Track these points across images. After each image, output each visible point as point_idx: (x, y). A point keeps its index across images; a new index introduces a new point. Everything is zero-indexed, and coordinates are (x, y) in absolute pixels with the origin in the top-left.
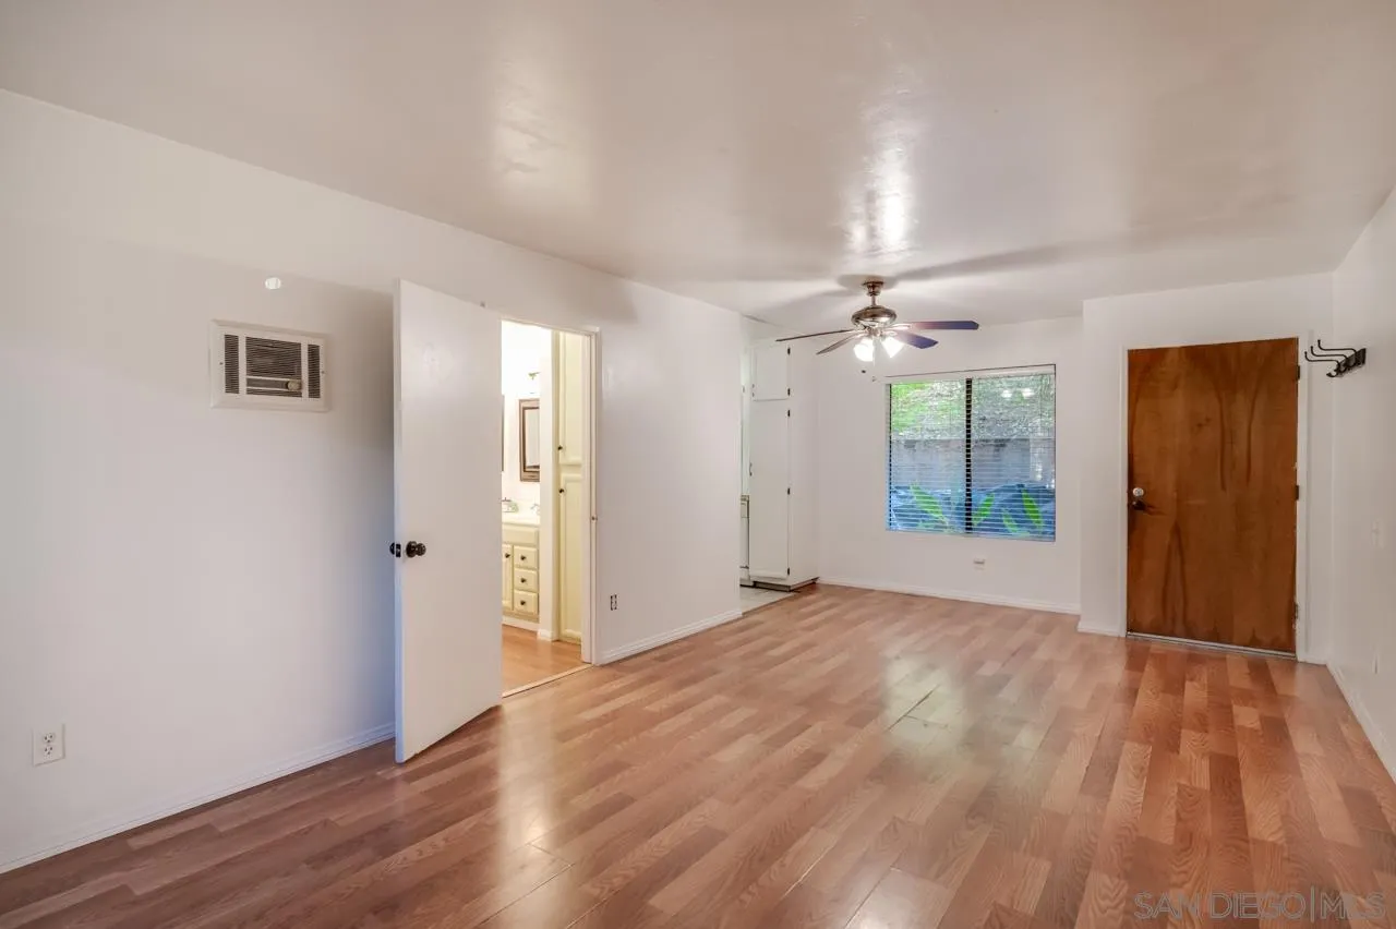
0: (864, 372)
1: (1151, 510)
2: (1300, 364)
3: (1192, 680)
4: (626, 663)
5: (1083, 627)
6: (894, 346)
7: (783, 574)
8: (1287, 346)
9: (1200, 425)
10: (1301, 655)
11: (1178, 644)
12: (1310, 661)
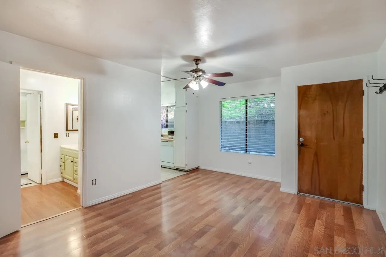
0: (194, 94)
1: (307, 146)
2: (364, 89)
3: (319, 219)
4: (96, 207)
5: (282, 189)
6: (205, 84)
7: (184, 166)
8: (359, 82)
9: (325, 114)
10: (365, 206)
11: (317, 198)
12: (368, 208)
